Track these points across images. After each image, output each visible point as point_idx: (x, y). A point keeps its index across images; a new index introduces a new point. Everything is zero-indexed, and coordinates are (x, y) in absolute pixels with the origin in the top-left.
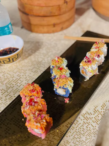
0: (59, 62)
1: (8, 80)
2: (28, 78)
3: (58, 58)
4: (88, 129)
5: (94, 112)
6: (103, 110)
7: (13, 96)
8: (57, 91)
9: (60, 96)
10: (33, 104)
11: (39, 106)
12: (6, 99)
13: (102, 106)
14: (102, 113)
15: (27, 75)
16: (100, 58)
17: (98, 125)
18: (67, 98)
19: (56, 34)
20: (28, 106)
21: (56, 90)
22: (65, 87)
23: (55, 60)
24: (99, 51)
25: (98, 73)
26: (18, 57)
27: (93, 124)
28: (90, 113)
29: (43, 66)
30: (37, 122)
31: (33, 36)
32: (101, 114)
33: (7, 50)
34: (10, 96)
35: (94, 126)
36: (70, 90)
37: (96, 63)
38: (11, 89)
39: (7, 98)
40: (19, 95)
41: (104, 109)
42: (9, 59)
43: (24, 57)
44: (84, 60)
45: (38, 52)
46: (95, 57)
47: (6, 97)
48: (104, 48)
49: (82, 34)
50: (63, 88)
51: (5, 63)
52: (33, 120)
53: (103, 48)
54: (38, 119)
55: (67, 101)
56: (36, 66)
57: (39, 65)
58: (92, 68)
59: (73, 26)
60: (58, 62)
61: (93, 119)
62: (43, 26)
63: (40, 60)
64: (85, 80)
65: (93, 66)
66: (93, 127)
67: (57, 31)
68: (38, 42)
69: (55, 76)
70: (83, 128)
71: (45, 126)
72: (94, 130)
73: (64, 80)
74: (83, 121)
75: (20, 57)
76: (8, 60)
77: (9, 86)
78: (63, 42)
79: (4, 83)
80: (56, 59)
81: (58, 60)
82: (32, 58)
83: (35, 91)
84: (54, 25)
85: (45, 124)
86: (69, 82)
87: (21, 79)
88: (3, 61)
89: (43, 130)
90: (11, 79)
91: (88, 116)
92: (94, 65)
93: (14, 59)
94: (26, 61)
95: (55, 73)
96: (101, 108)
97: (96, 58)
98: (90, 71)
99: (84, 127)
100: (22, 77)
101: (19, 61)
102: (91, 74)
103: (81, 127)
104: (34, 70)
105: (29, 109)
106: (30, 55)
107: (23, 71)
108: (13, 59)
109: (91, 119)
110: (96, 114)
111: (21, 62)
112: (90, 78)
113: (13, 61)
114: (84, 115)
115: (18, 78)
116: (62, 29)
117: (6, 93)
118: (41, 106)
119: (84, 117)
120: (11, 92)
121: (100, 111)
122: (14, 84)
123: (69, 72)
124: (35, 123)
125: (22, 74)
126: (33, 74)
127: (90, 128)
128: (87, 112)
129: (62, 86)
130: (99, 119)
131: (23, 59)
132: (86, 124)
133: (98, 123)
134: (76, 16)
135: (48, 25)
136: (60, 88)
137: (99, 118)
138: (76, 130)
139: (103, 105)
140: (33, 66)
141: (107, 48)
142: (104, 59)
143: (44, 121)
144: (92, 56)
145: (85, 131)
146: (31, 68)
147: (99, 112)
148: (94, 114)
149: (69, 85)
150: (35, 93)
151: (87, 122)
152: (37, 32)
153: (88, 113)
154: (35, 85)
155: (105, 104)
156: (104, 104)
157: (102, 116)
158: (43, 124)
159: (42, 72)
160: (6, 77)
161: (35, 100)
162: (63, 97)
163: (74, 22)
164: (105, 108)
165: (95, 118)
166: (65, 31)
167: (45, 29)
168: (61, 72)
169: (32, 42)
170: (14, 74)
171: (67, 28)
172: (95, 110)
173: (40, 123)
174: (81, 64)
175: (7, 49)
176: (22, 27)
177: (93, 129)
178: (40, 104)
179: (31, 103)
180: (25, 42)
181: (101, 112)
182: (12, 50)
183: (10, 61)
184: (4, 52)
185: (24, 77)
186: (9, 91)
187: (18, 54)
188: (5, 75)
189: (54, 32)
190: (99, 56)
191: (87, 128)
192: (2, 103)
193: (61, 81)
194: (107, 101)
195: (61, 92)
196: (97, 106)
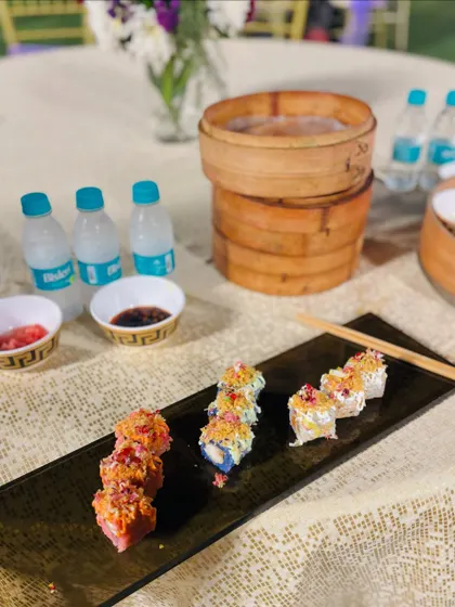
0: (241, 380)
1: (112, 386)
2: (162, 395)
3: (242, 367)
4: (264, 579)
5: (285, 536)
6: (312, 541)
7: (107, 428)
8: (206, 450)
9: (210, 463)
10: (128, 460)
11: (139, 471)
12: (89, 430)
13: (311, 529)
14: (310, 549)
15: (163, 384)
16: (351, 399)
17: (296, 578)
18: (223, 473)
19: (285, 300)
20: (115, 463)
21: (204, 444)
22: (222, 445)
23: (233, 371)
24: (354, 380)
25: (334, 437)
26: (158, 337)
27: (279, 569)
28: (273, 536)
29: (213, 376)
30: (114, 505)
31: (227, 290)
32: (306, 551)
33: (145, 313)
34: (101, 425)
35: (284, 578)
36: (236, 458)
37: (329, 409)
38: (111, 410)
39: (91, 428)
41: (316, 539)
42: (134, 336)
43: (180, 340)
44: (301, 392)
45: (218, 335)
46: (335, 393)
47: (91, 425)
48: (374, 375)
49: (351, 317)
50: (218, 445)
51: (122, 343)
52: (108, 498)
53: (370, 376)
54: (121, 501)
55: (220, 482)
56: (195, 371)
57: (203, 370)
58: (316, 419)
59: (342, 290)
60: (239, 377)
61: (281, 556)
62: (256, 272)
63: (213, 356)
64: (291, 444)
65: (319, 414)
66: (280, 579)
67: (289, 294)
68: (228, 311)
69: (215, 410)
70: (247, 571)
71: (129, 522)
72: (281, 589)
73: (228, 427)
74: (248, 549)
75: (164, 337)
76: (131, 339)
77: (110, 401)
78: (291, 326)
79: (105, 389)
80: (237, 369)
81: (240, 374)
82: (197, 347)
83: (147, 432)
84: (285, 278)
85: (132, 516)
86: (237, 435)
87: (145, 393)
88: (120, 338)
89: (121, 527)
90: (123, 385)
91: (267, 543)
92: (322, 411)
93: (147, 340)
94: (179, 350)
95: (219, 404)
96: (310, 533)
97: (339, 396)
98: (306, 425)
99: (253, 570)
100: (149, 386)
101: (162, 347)
102: (310, 432)
103: (242, 564)
104: (186, 378)
105: (114, 470)
106: (194, 338)
107: (159, 374)
108: (143, 339)
109: (274, 553)
110: (290, 546)
111: (166, 350)
112: (308, 444)
113: (144, 344)
114: (254, 535)
115: (140, 387)
116: (305, 291)
117: (97, 417)
118: (145, 473)
119: (253, 541)
120: (107, 417)
121: (304, 539)
122: (125, 398)
123: (255, 409)
124: (109, 506)
125: (154, 380)
126: (178, 385)
127: (268, 578)
128: (263, 530)
129: (216, 440)
130: (299, 563)
131: (175, 344)
132: (257, 561)
133: (297, 572)
134: (363, 263)
135: (269, 275)
136: (211, 442)
137: (300, 561)
138: (226, 568)
139: (315, 526)
140: (187, 369)
141: (386, 376)
142: (364, 404)
143: (132, 508)
144: (331, 387)
145: (255, 582)
146: (181, 372)
147: (300, 541)
148: (284, 542)
149: (236, 444)
150: (146, 435)
151: (261, 559)
152: (238, 283)
153: (266, 534)
154: (158, 417)
155: (323, 526)
156: (319, 524)
157: (308, 555)
158: (127, 516)
159: (201, 389)
160: (113, 377)
161: (137, 454)
162: (217, 468)
163: (349, 277)
164: (321, 536)
165: (285, 554)
166: (312, 299)
167: (260, 282)
168: (233, 404)
169: (216, 307)
170: (135, 375)
171: (321, 290)
172: (290, 534)
173: (120, 509)
174: (291, 400)
175: (145, 309)
176: (209, 262)
177: (279, 585)
178: (144, 468)
179: (124, 457)
181: (307, 544)
182: (155, 314)
183: (135, 341)
184: (136, 314)
185: (156, 388)
186: (103, 413)
187: (158, 332)
188: (114, 372)
189: (279, 293)
190: (346, 392)
191: (262, 575)
192: (77, 436)
193: (220, 425)
194: (328, 520)
195: (213, 454)
196: (296, 524)
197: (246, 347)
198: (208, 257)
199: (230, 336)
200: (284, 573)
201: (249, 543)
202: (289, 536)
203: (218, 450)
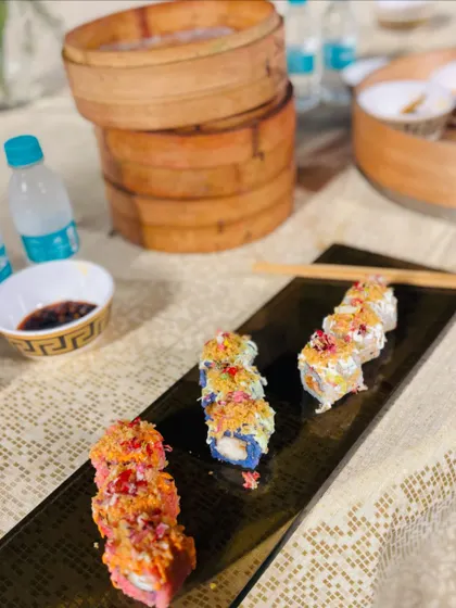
0: (229, 350)
1: (52, 411)
2: (122, 405)
3: (226, 335)
4: (333, 590)
5: (350, 524)
6: (382, 520)
7: (67, 467)
8: (218, 448)
9: (227, 464)
10: (132, 487)
11: (151, 497)
12: (43, 476)
13: (377, 505)
14: (382, 531)
15: (119, 392)
16: (369, 337)
17: (370, 575)
18: (252, 472)
19: (226, 255)
20: (115, 496)
21: (215, 441)
22: (243, 432)
23: (215, 343)
24: (366, 312)
25: (363, 388)
26: (92, 333)
27: (349, 571)
28: (337, 528)
29: (179, 364)
30: (139, 550)
31: (149, 261)
32: (377, 535)
33: (58, 310)
34: (56, 464)
35: (356, 579)
36: (264, 447)
37: (352, 354)
38: (62, 441)
39: (44, 472)
40: (88, 463)
41: (386, 516)
42: (61, 338)
43: (115, 333)
44: (311, 344)
45: (163, 315)
46: (350, 334)
47: (42, 468)
48: (383, 303)
49: (316, 254)
50: (236, 436)
51: (45, 353)
52: (126, 542)
53: (380, 304)
54: (145, 541)
55: (251, 482)
56: (152, 363)
57: (163, 360)
58: (340, 370)
59: (288, 228)
60: (226, 348)
61: (350, 552)
62: (182, 229)
63: (168, 341)
64: (318, 411)
65: (341, 361)
66: (352, 582)
67: (228, 246)
68: (164, 284)
69: (212, 396)
70: (312, 587)
71: (167, 564)
72: (355, 595)
73: (242, 409)
74: (310, 557)
75: (100, 333)
76: (58, 344)
77: (56, 431)
78: (249, 282)
79: (43, 418)
80: (220, 339)
81: (226, 343)
82: (142, 335)
83: (139, 445)
84: (221, 227)
85: (168, 555)
86: (257, 416)
87: (99, 409)
88: (42, 347)
89: (159, 576)
90: (64, 408)
91: (330, 542)
92: (346, 357)
93: (79, 341)
94: (120, 345)
95: (212, 386)
96: (377, 510)
97: (356, 337)
98: (332, 380)
99: (319, 584)
100: (101, 398)
101: (97, 348)
102: (336, 388)
103: (304, 580)
104: (145, 376)
105: (116, 506)
106: (134, 326)
107: (106, 380)
108: (74, 341)
109: (340, 551)
110: (358, 535)
111: (103, 350)
112: (335, 405)
113: (75, 347)
114: (314, 534)
115: (90, 403)
116: (248, 238)
117: (45, 456)
118: (159, 498)
119: (314, 543)
120: (60, 452)
121: (373, 520)
122: (74, 423)
123: (261, 382)
124: (133, 553)
125: (104, 390)
126: (139, 388)
127: (338, 586)
128: (323, 524)
129: (233, 430)
130: (372, 554)
131: (111, 339)
132: (321, 569)
133: (370, 567)
134: (299, 194)
135: (200, 228)
136: (227, 434)
137: (372, 550)
138: (287, 590)
139: (382, 500)
140: (142, 364)
141: (395, 301)
142: (384, 340)
143: (165, 546)
144: (342, 329)
145: (322, 597)
146: (135, 370)
147: (368, 524)
148: (350, 533)
149: (260, 428)
150: (139, 451)
151: (326, 565)
152: (162, 249)
153: (328, 529)
154: (143, 424)
155: (390, 497)
156: (386, 495)
157: (381, 540)
158: (161, 558)
159: (171, 383)
160: (47, 402)
161: (140, 477)
162: (238, 468)
163: (291, 212)
164: (390, 511)
165: (354, 547)
166: (258, 247)
167: (191, 239)
168: (233, 381)
169: (145, 284)
170: (76, 390)
171: (265, 234)
172: (355, 519)
173: (150, 552)
174: (301, 357)
175: (56, 306)
176: (113, 234)
177: (351, 591)
178: (155, 491)
179: (125, 484)
180: (119, 282)
181: (377, 525)
182: (72, 310)
183: (64, 345)
184: (45, 316)
185: (111, 399)
186: (54, 448)
187: (91, 325)
188: (46, 394)
189: (218, 248)
190: (363, 329)
191: (330, 586)
192: (30, 488)
193: (230, 410)
194: (395, 487)
195: (230, 450)
196: (360, 505)
197: (204, 320)
198: (108, 227)
199: (179, 312)
200: (355, 573)
201: (309, 548)
202: (354, 523)
203: (236, 441)
